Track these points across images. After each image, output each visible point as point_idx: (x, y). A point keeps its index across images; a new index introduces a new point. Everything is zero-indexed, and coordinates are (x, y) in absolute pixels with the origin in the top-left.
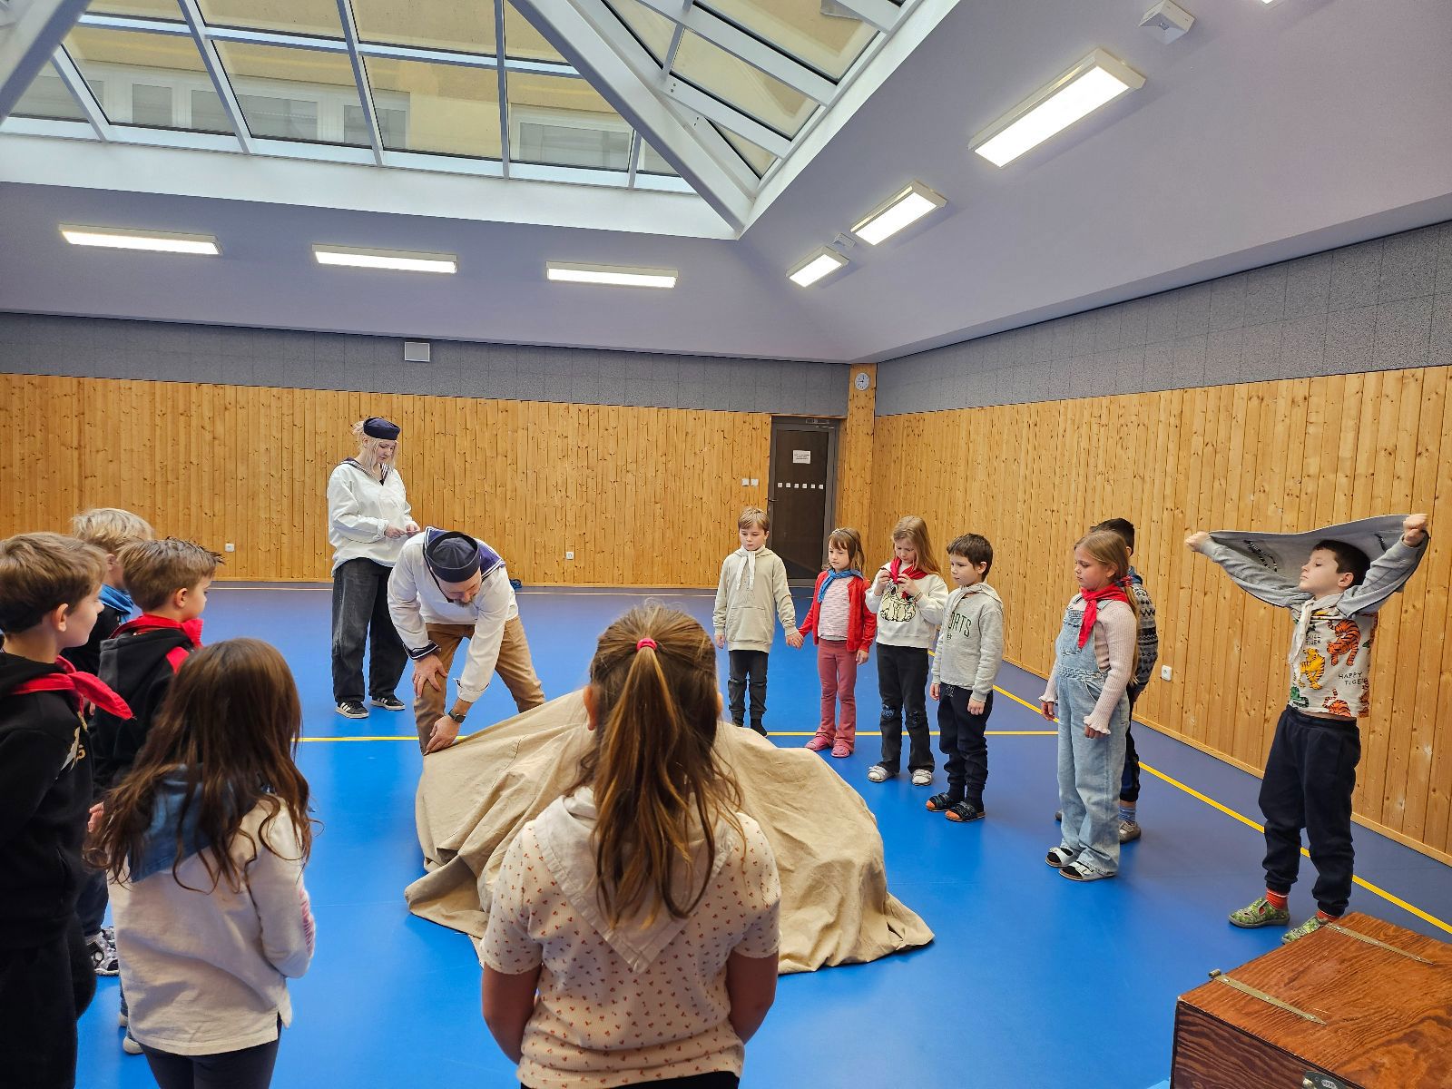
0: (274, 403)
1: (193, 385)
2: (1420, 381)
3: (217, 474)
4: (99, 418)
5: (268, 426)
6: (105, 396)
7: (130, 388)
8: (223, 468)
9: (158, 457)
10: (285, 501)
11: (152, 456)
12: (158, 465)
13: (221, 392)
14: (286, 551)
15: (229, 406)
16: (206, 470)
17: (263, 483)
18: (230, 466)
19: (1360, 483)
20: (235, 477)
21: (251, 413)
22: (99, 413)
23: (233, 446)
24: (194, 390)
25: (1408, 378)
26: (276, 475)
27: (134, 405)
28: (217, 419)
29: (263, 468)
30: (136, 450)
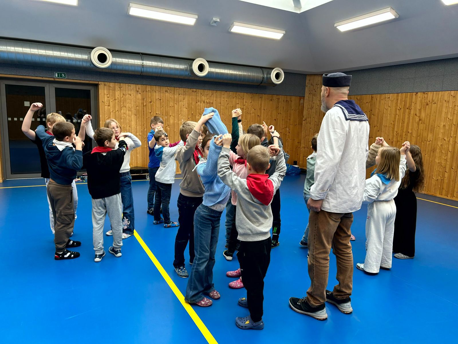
0: (451, 100)
1: (414, 94)
3: (418, 138)
4: (376, 112)
5: (447, 113)
6: (380, 102)
7: (389, 98)
8: (422, 135)
9: (396, 129)
10: (449, 154)
11: (394, 128)
12: (395, 133)
13: (426, 96)
14: (446, 181)
15: (429, 103)
16: (414, 136)
17: (439, 143)
18: (425, 134)
20: (426, 140)
21: (439, 106)
22: (377, 109)
23: (428, 125)
24: (414, 96)
26: (446, 140)
27: (390, 105)
28: (422, 110)
29: (441, 136)
30: (388, 126)
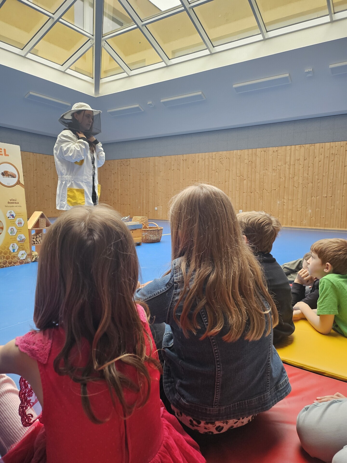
2: (304, 147)
19: (291, 166)
25: (301, 146)
